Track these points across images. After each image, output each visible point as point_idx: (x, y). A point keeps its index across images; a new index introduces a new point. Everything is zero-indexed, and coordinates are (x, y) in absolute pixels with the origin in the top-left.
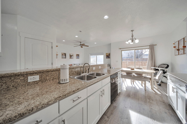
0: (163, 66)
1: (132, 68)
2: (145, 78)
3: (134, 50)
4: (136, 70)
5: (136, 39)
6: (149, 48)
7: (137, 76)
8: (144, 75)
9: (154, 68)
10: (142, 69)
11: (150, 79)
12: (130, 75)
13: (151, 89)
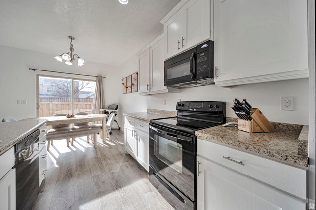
0: (113, 107)
1: (70, 114)
2: (94, 127)
3: (71, 80)
4: (77, 117)
5: (78, 57)
6: (96, 81)
7: (80, 128)
8: (90, 124)
9: (103, 110)
10: (87, 114)
11: (102, 127)
12: (64, 130)
13: (102, 143)
